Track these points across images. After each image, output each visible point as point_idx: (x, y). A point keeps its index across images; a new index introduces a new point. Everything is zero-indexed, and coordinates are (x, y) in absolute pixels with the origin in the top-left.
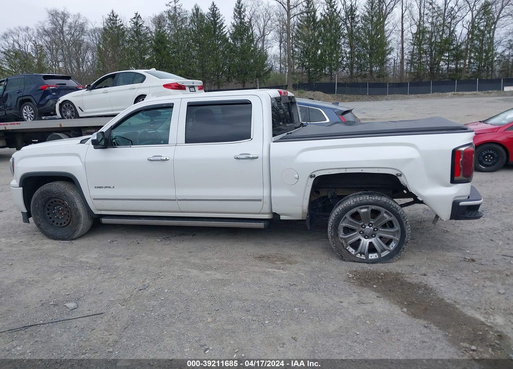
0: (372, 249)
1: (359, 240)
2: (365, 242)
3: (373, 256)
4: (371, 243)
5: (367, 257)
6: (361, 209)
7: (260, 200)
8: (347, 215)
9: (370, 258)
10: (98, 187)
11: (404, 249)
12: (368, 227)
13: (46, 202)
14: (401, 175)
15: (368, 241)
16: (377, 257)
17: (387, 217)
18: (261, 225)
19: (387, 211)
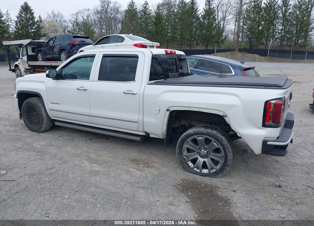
0: (205, 166)
1: (197, 158)
2: (201, 160)
3: (205, 171)
4: (204, 162)
5: (201, 171)
6: (198, 137)
7: (137, 122)
8: (189, 140)
9: (203, 172)
10: (52, 103)
11: (226, 170)
12: (203, 150)
13: (29, 109)
14: (226, 116)
15: (203, 160)
16: (208, 172)
17: (216, 145)
18: (138, 139)
19: (215, 141)
